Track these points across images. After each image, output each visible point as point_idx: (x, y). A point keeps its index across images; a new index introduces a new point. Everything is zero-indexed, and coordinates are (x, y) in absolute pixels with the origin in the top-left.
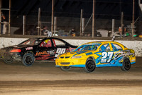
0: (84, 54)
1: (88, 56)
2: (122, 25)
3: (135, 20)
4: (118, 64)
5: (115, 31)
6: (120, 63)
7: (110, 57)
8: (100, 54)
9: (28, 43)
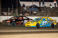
0: (35, 22)
1: (37, 23)
2: (13, 10)
3: (18, 8)
4: (49, 26)
5: (10, 12)
6: (50, 25)
7: (46, 23)
8: (42, 22)
9: (13, 18)
